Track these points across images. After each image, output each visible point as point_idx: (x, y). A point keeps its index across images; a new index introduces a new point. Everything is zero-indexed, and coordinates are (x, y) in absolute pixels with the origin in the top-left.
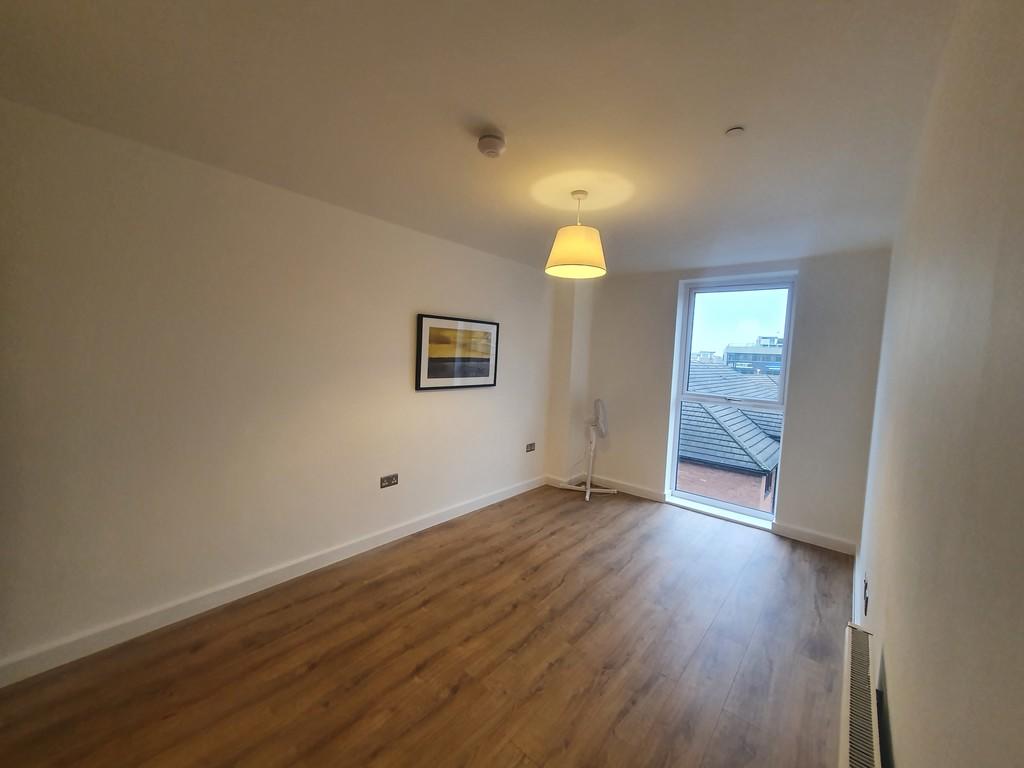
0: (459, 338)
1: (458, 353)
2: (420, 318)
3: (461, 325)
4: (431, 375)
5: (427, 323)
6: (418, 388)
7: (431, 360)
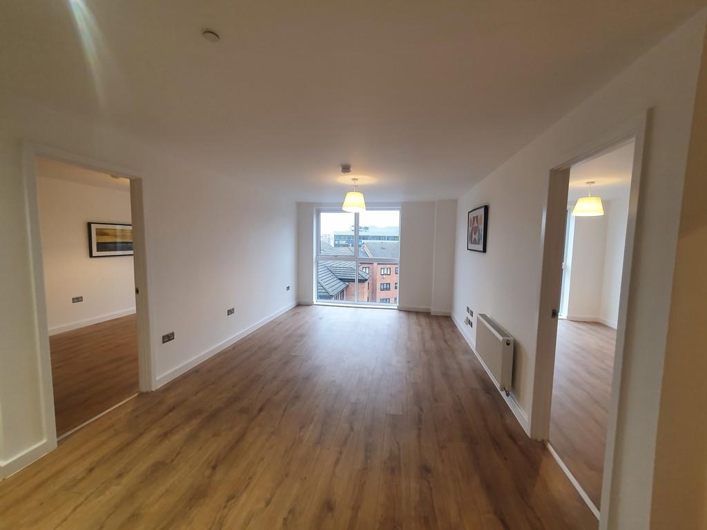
0: (118, 233)
1: (119, 240)
2: (89, 225)
3: (118, 227)
4: (98, 250)
5: (94, 227)
6: (91, 256)
7: (98, 244)
